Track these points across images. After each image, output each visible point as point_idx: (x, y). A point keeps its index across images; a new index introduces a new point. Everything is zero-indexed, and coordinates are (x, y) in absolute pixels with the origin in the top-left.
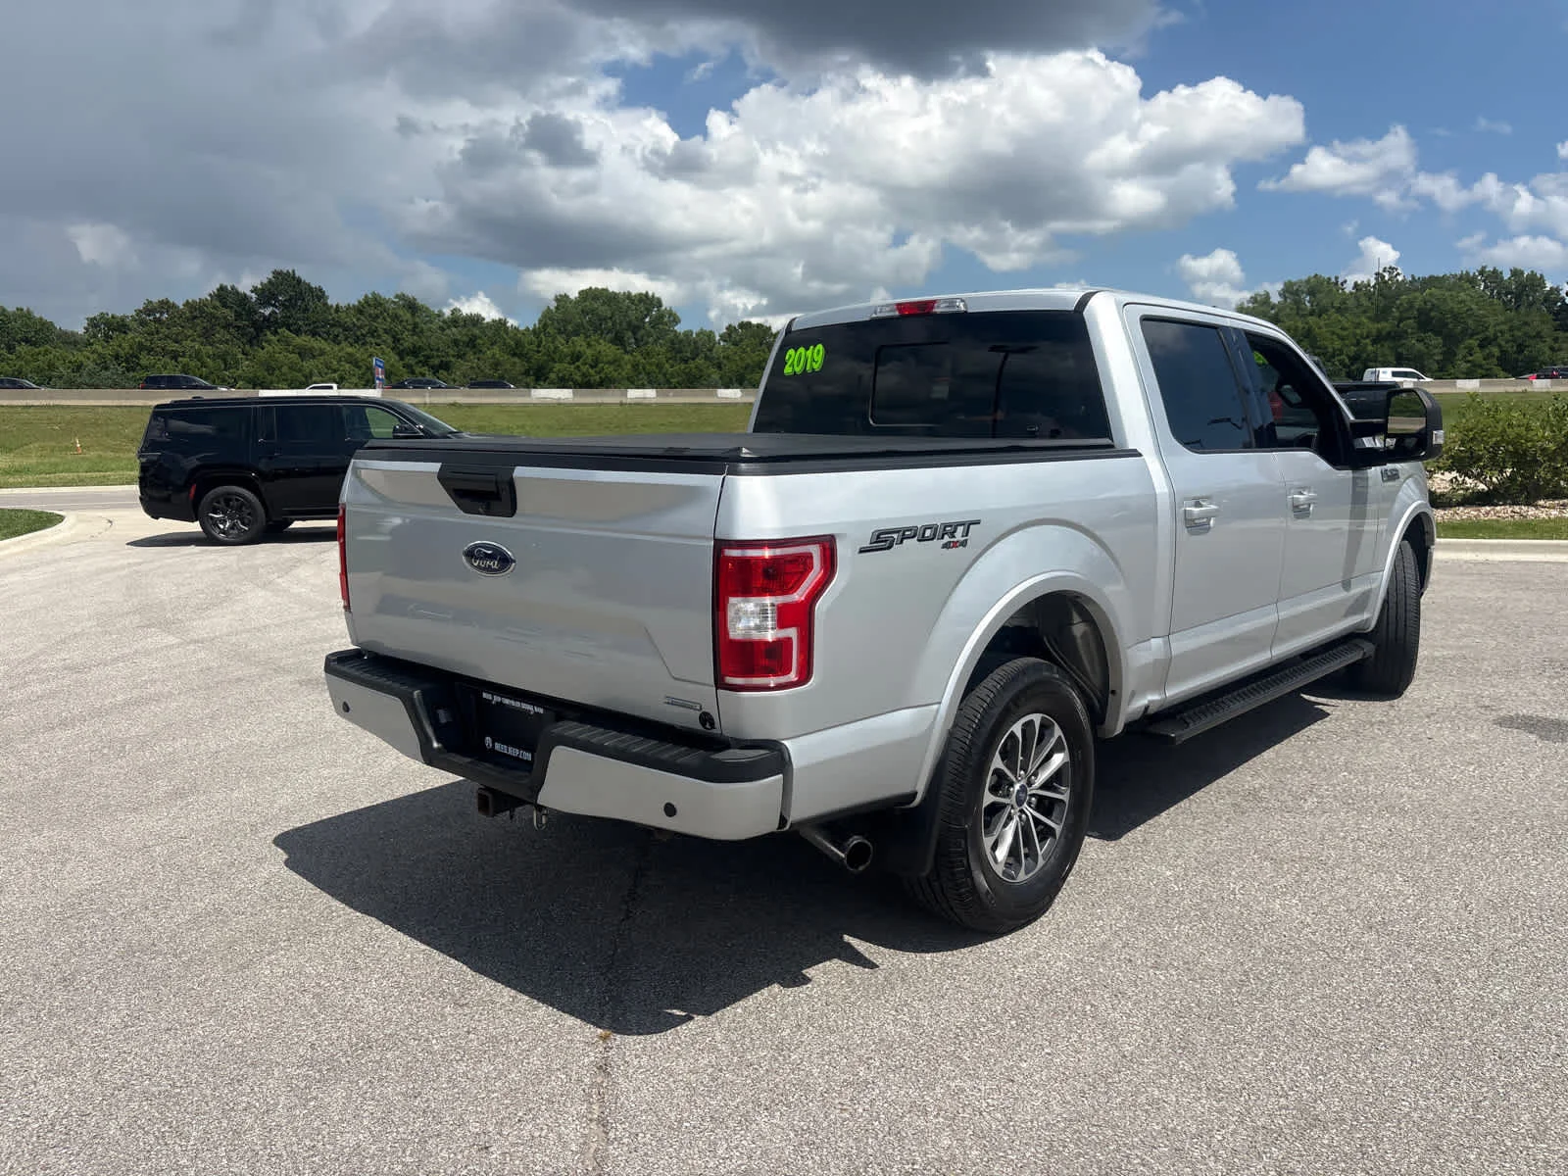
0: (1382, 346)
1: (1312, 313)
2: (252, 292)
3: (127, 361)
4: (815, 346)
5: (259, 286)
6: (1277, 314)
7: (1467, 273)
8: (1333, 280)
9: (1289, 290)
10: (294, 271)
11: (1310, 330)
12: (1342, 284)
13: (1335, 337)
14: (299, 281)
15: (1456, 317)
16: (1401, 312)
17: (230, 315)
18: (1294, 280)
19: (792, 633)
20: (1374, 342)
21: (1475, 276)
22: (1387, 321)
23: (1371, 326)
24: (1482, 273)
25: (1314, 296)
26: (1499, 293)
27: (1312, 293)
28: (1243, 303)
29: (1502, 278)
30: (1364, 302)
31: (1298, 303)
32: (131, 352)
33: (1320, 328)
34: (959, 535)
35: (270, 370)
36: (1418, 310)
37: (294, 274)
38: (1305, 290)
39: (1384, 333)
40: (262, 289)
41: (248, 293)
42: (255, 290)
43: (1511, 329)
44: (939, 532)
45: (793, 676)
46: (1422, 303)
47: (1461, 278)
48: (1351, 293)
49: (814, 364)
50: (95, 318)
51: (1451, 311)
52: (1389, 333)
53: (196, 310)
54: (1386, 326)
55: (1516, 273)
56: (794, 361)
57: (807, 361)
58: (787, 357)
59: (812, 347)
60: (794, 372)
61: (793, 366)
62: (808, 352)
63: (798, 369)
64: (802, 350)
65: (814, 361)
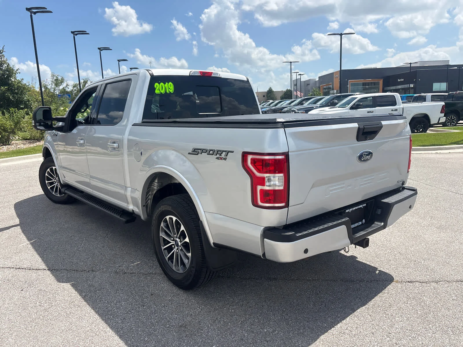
4: (168, 83)
49: (170, 90)
56: (160, 88)
57: (166, 88)
58: (155, 86)
59: (167, 83)
60: (161, 92)
61: (159, 90)
62: (165, 85)
63: (163, 92)
64: (162, 84)
65: (169, 89)
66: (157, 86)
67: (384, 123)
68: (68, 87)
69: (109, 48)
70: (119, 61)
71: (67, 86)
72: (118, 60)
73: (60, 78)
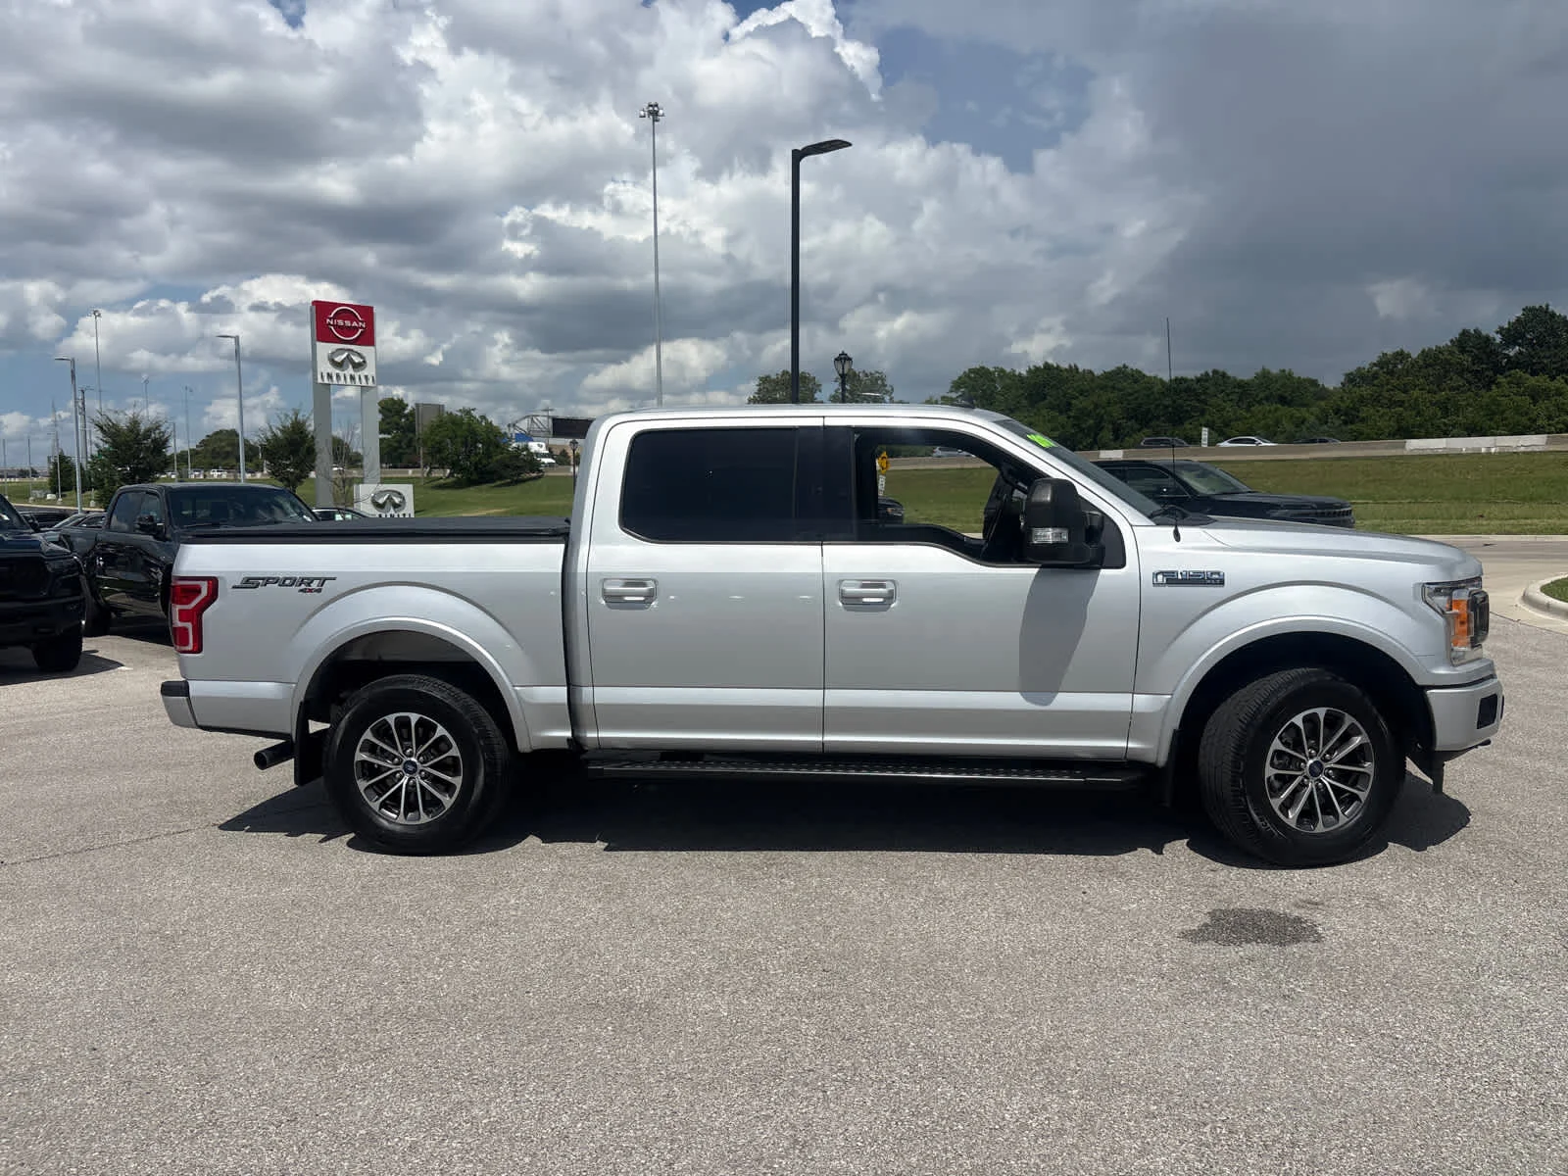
2: (1497, 333)
3: (1346, 414)
5: (1506, 326)
10: (1547, 306)
14: (1553, 315)
17: (1467, 359)
19: (189, 625)
32: (1351, 405)
34: (314, 585)
35: (1491, 415)
37: (1547, 309)
40: (1509, 329)
41: (1492, 334)
42: (1501, 331)
44: (297, 582)
45: (190, 647)
50: (1351, 374)
53: (1430, 358)
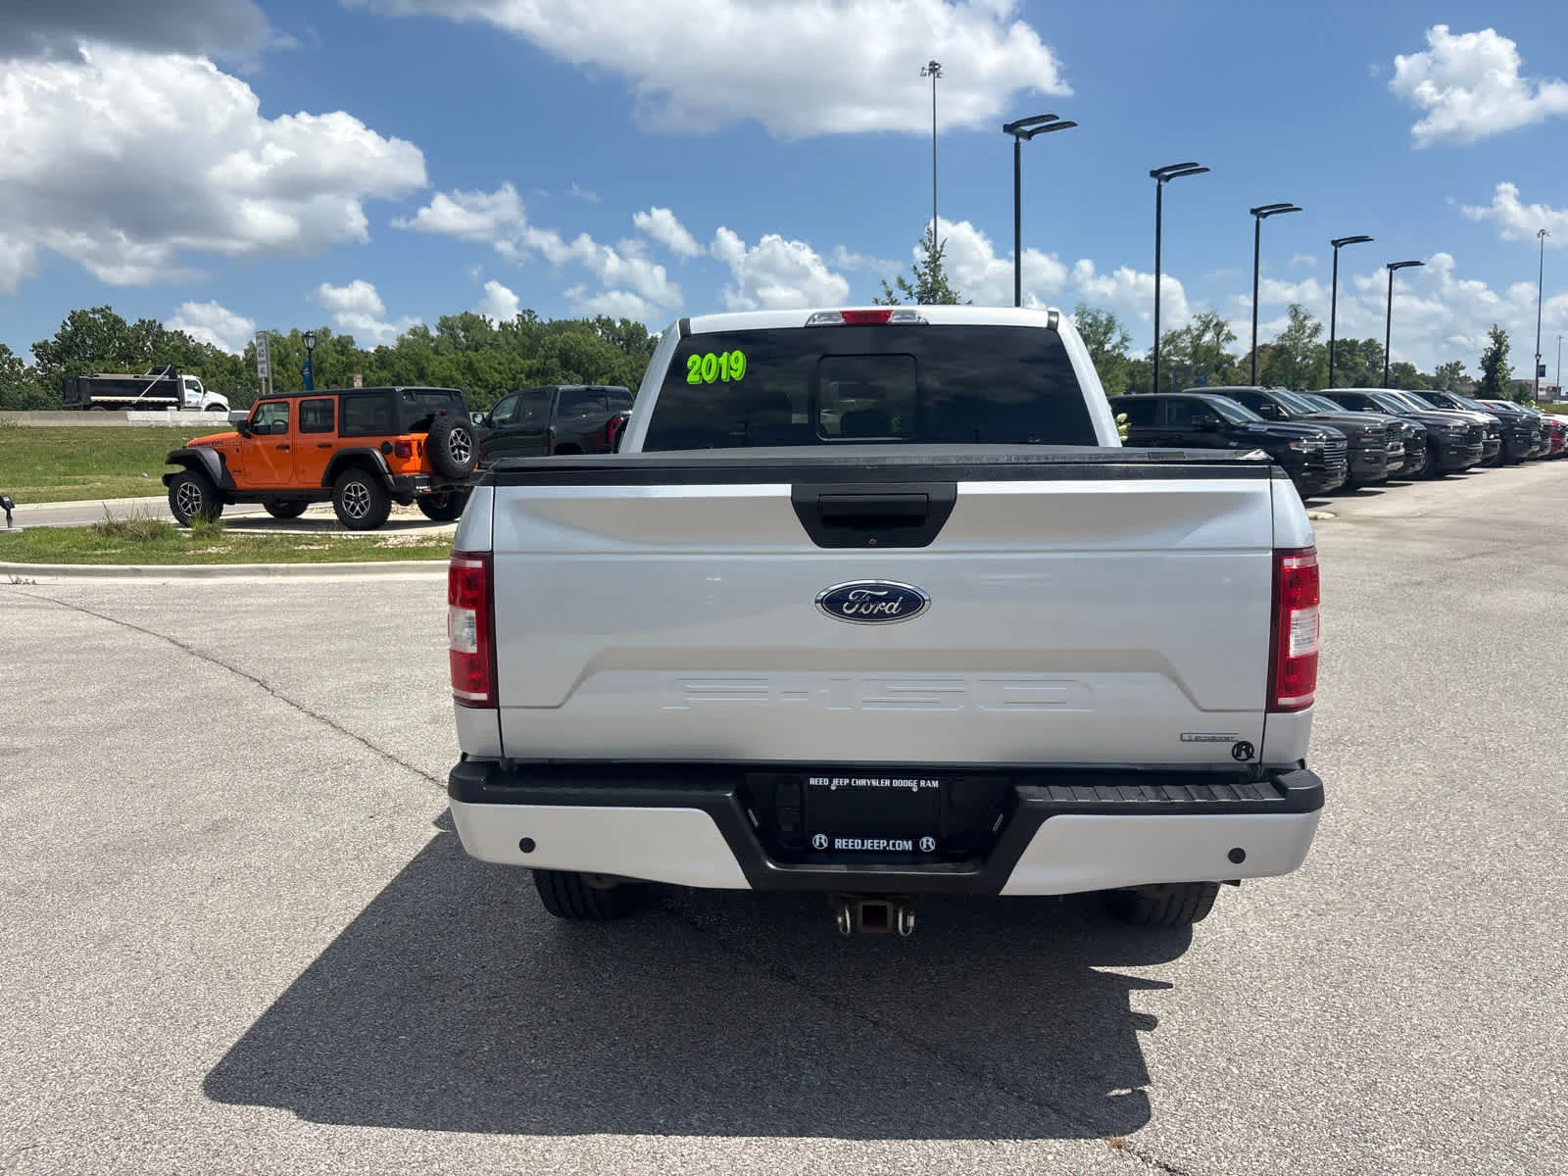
0: (535, 381)
1: (468, 348)
4: (730, 353)
6: (437, 346)
7: (588, 320)
8: (481, 317)
9: (446, 325)
11: (471, 364)
12: (490, 323)
13: (492, 370)
15: (591, 359)
16: (546, 351)
18: (449, 316)
20: (528, 377)
21: (593, 324)
22: (535, 358)
23: (523, 362)
24: (598, 320)
25: (469, 332)
26: (613, 339)
27: (466, 329)
28: (403, 335)
29: (615, 326)
30: (511, 339)
31: (454, 337)
33: (479, 362)
36: (560, 351)
38: (460, 325)
39: (534, 369)
43: (632, 370)
46: (562, 344)
47: (583, 324)
48: (499, 331)
49: (732, 372)
51: (585, 353)
52: (538, 370)
54: (535, 363)
55: (624, 322)
56: (701, 369)
57: (721, 368)
58: (689, 364)
59: (725, 354)
60: (703, 380)
61: (701, 374)
62: (721, 359)
63: (709, 378)
64: (711, 356)
65: (731, 369)
66: (694, 363)
67: (965, 488)
68: (1126, 344)
69: (1291, 205)
70: (1336, 243)
71: (1122, 343)
72: (1334, 243)
73: (1103, 318)
